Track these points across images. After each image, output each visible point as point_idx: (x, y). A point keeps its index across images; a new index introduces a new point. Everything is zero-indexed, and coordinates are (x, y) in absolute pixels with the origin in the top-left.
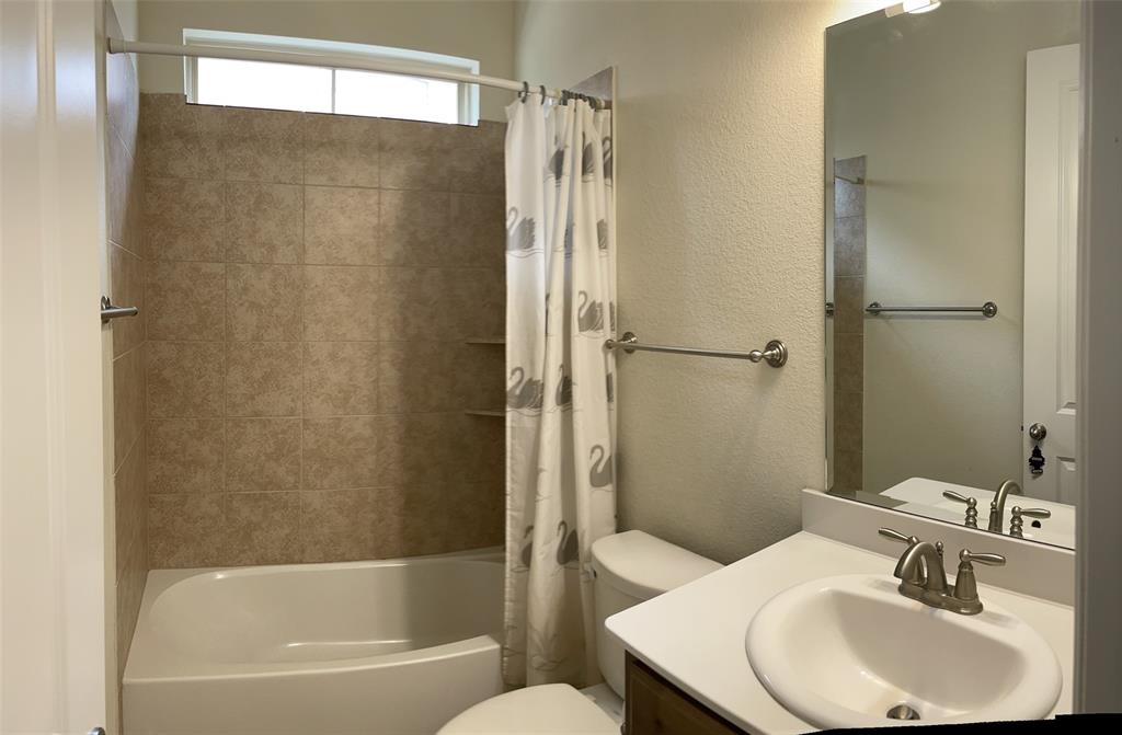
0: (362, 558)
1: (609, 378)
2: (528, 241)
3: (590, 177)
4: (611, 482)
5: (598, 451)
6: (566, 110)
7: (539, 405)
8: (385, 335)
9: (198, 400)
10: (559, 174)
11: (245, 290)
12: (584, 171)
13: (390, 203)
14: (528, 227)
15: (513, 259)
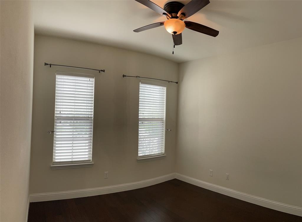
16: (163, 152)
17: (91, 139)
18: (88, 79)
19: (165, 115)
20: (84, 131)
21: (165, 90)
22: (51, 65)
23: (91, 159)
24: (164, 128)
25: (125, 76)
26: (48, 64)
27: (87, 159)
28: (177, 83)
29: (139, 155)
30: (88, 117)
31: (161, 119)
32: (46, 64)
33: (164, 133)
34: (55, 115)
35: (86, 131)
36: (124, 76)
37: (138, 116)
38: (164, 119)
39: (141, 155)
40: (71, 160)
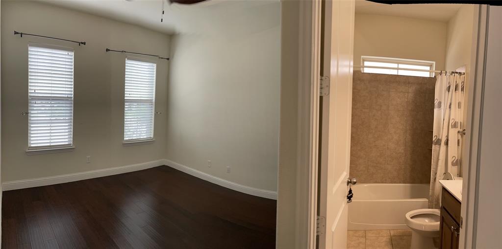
0: (400, 183)
1: (458, 141)
2: (440, 106)
3: (457, 91)
4: (457, 165)
5: (454, 158)
6: (452, 77)
7: (440, 145)
8: (408, 128)
9: (361, 142)
10: (449, 92)
11: (374, 116)
12: (455, 91)
13: (411, 95)
14: (440, 103)
15: (436, 110)
16: (152, 136)
17: (71, 122)
18: (66, 53)
19: (154, 96)
20: (63, 116)
21: (155, 67)
22: (22, 34)
23: (72, 143)
24: (153, 111)
25: (109, 50)
26: (18, 33)
27: (67, 143)
28: (168, 59)
29: (125, 139)
30: (68, 97)
31: (150, 101)
32: (16, 33)
33: (153, 116)
34: (29, 95)
35: (66, 116)
36: (107, 50)
37: (124, 97)
38: (154, 101)
39: (127, 139)
40: (49, 145)
